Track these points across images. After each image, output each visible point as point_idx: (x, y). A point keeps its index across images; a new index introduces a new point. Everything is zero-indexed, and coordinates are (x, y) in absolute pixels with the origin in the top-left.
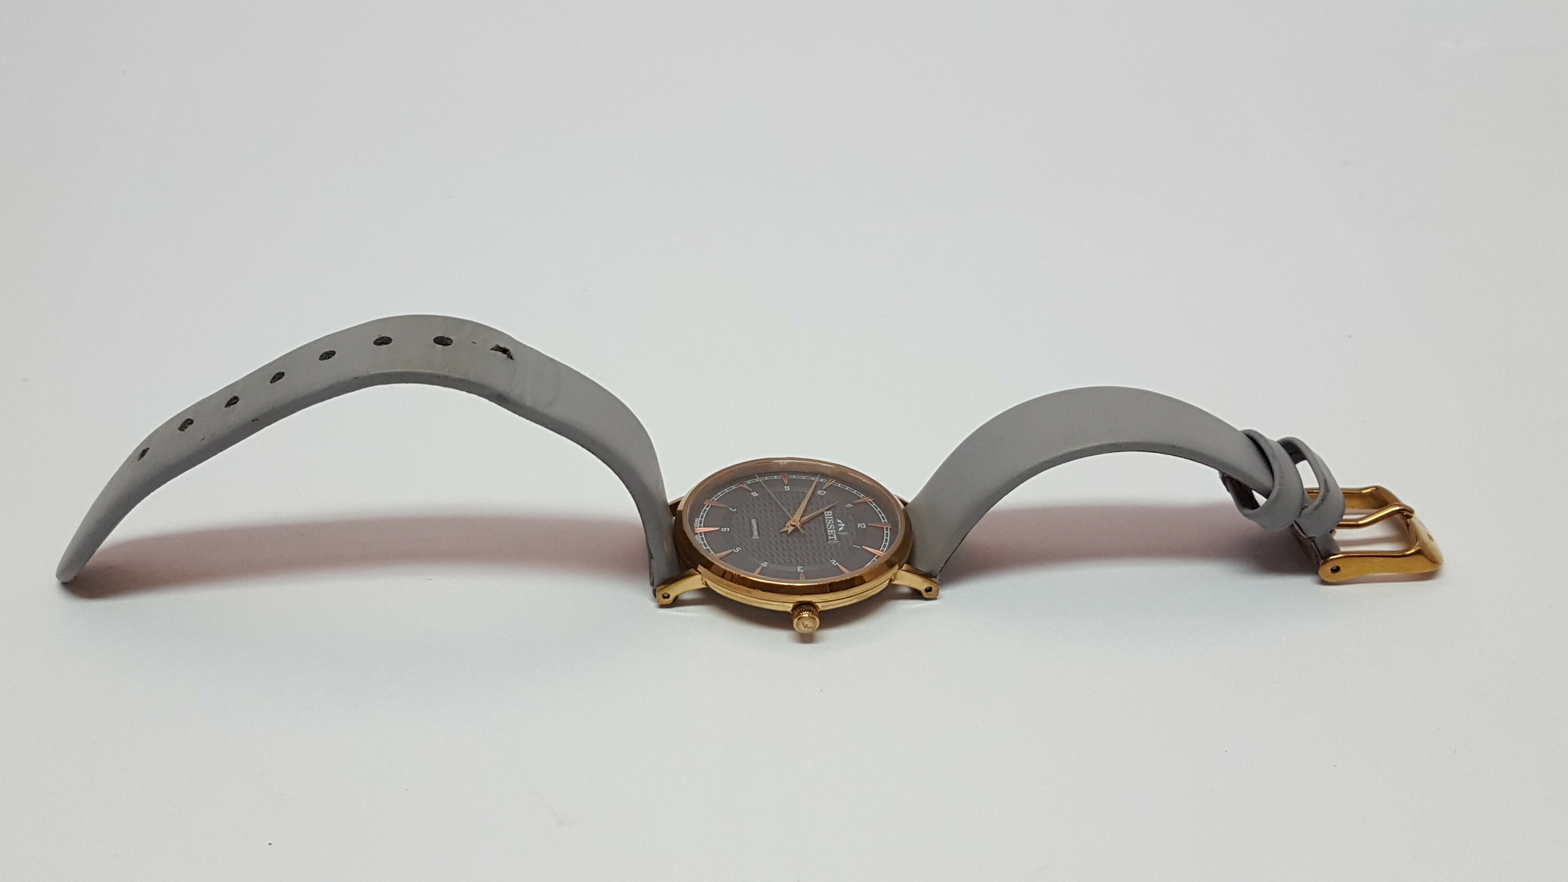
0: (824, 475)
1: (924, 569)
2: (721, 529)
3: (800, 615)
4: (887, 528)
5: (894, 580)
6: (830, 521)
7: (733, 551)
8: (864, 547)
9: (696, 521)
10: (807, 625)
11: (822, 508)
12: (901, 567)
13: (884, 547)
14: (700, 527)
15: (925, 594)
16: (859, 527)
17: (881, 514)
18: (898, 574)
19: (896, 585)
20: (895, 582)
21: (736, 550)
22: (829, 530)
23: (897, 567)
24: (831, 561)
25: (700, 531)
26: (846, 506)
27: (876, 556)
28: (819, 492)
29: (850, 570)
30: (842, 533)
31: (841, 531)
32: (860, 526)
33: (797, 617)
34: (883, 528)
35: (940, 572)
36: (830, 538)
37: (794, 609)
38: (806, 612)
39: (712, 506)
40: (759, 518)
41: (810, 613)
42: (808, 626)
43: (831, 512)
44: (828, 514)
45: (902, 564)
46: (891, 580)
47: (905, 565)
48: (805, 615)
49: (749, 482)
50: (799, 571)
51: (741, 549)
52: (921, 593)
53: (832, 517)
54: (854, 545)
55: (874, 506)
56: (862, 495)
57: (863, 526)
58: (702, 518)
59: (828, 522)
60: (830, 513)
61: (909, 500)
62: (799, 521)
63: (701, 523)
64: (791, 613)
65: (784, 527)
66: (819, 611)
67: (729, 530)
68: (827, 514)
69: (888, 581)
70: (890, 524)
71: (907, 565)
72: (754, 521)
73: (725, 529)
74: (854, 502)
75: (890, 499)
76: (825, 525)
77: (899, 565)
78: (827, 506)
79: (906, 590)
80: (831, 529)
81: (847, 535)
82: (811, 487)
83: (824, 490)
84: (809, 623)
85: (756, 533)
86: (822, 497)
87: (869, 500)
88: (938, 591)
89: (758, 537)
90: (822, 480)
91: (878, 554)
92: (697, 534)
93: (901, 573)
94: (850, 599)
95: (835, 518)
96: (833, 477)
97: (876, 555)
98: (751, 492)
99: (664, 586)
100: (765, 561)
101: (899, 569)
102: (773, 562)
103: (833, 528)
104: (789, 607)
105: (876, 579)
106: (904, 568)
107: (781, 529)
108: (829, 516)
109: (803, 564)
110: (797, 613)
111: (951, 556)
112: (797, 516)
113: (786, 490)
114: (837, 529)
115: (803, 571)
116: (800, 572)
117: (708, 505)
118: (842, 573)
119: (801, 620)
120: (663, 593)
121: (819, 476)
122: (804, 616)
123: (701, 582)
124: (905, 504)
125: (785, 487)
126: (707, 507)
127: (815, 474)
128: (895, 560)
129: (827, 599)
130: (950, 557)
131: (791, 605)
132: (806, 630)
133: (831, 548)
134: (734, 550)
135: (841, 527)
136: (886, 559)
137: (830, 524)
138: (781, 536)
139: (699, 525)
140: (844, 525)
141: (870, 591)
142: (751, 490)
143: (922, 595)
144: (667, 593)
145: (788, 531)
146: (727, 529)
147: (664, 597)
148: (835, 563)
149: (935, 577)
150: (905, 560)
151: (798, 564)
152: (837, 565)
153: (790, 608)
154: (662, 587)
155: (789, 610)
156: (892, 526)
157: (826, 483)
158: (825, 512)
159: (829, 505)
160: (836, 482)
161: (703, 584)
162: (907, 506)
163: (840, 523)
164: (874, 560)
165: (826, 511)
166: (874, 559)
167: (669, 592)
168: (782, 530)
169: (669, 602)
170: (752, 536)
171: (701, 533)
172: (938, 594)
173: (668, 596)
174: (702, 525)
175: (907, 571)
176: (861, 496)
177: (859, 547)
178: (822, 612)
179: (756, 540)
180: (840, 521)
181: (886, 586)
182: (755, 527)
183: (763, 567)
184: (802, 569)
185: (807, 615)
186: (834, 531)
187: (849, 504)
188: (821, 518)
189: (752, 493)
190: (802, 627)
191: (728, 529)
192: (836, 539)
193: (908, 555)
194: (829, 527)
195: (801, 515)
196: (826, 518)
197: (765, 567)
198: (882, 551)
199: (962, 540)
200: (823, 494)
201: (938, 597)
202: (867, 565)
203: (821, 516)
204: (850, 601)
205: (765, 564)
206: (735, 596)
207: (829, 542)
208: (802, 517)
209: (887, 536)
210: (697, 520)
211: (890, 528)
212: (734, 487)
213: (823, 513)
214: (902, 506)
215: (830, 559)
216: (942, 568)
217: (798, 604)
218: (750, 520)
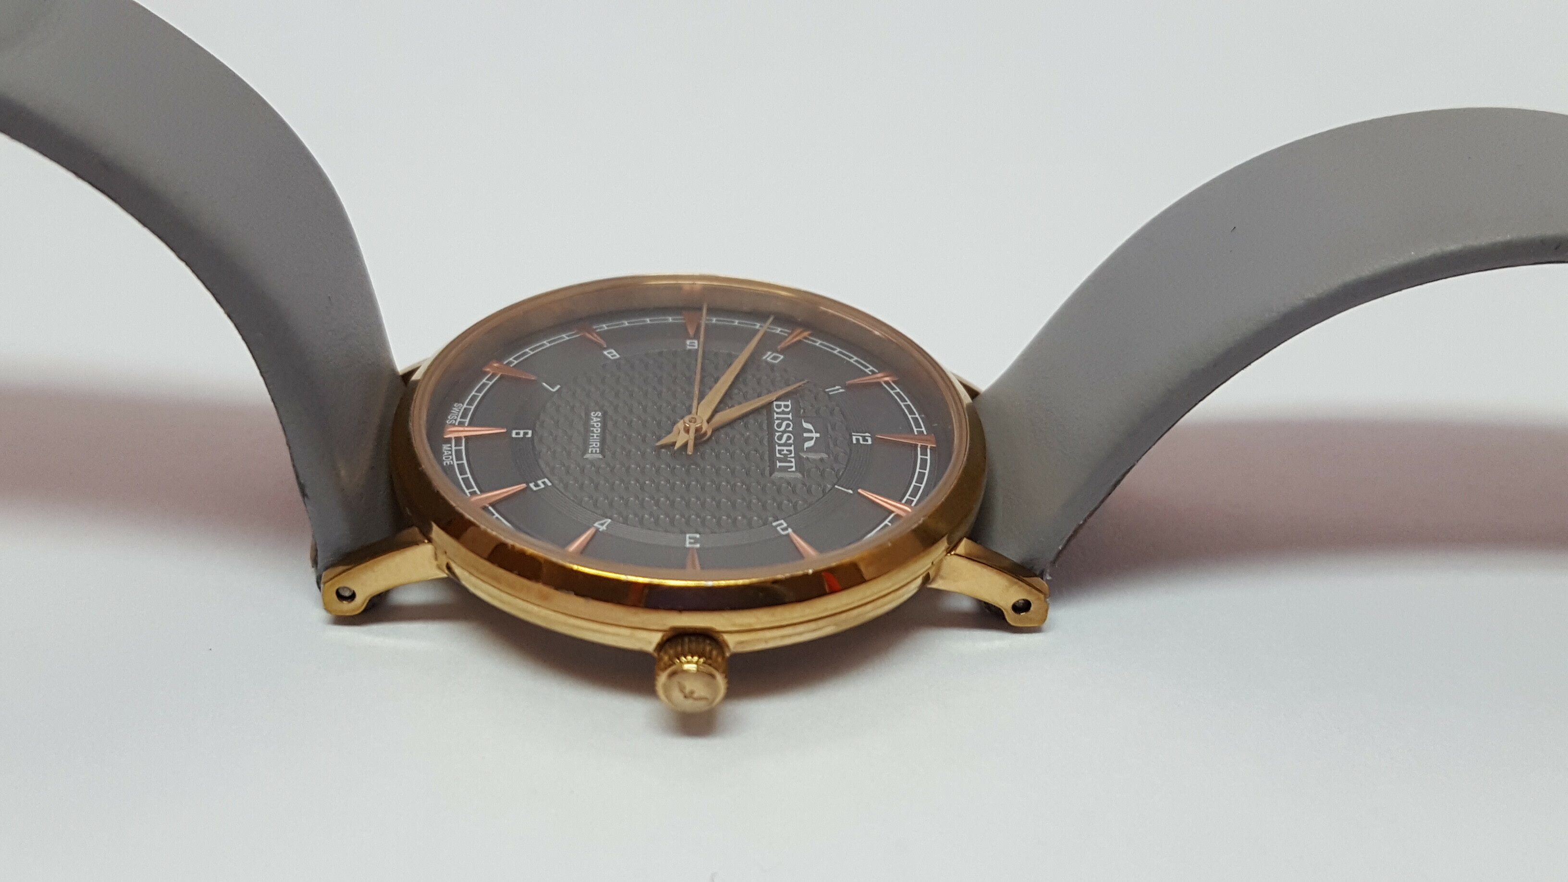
0: (782, 319)
1: (1013, 553)
2: (508, 433)
3: (674, 663)
4: (924, 449)
5: (934, 580)
6: (785, 423)
7: (528, 488)
8: (860, 491)
9: (455, 410)
10: (692, 692)
11: (769, 392)
12: (955, 547)
13: (913, 495)
14: (461, 424)
15: (1011, 617)
16: (854, 442)
17: (912, 413)
18: (945, 562)
19: (938, 592)
20: (934, 586)
21: (537, 485)
22: (780, 445)
23: (943, 545)
24: (774, 524)
25: (457, 435)
26: (827, 390)
27: (892, 515)
28: (768, 357)
29: (820, 549)
30: (812, 456)
31: (810, 449)
32: (858, 440)
33: (665, 669)
34: (916, 446)
35: (1054, 562)
36: (778, 464)
37: (661, 646)
38: (696, 658)
39: (502, 377)
40: (610, 412)
41: (702, 660)
42: (695, 695)
43: (789, 403)
44: (783, 410)
45: (957, 540)
46: (927, 579)
47: (965, 541)
48: (690, 664)
49: (605, 327)
50: (688, 545)
51: (549, 484)
52: (1002, 612)
53: (790, 416)
54: (836, 486)
55: (898, 394)
56: (871, 368)
57: (865, 440)
58: (470, 404)
59: (779, 426)
60: (786, 406)
61: (982, 385)
62: (708, 421)
63: (464, 416)
64: (656, 655)
65: (669, 432)
66: (728, 654)
67: (529, 435)
68: (779, 407)
69: (919, 581)
70: (933, 439)
71: (970, 542)
72: (596, 418)
73: (522, 432)
74: (848, 382)
75: (938, 378)
76: (771, 432)
77: (949, 542)
78: (781, 388)
79: (966, 605)
80: (785, 445)
81: (822, 460)
82: (748, 342)
83: (781, 352)
84: (698, 687)
85: (595, 444)
86: (772, 367)
87: (887, 379)
88: (1047, 611)
89: (601, 456)
90: (778, 330)
91: (897, 511)
92: (449, 441)
93: (953, 561)
94: (812, 626)
95: (798, 416)
96: (806, 325)
97: (892, 512)
98: (605, 349)
99: (345, 568)
100: (607, 517)
101: (949, 551)
102: (626, 521)
103: (791, 441)
104: (649, 641)
105: (886, 576)
106: (961, 549)
107: (659, 439)
108: (783, 412)
109: (701, 530)
110: (666, 658)
111: (1084, 523)
112: (703, 411)
113: (689, 347)
114: (799, 441)
115: (698, 546)
116: (689, 549)
117: (493, 375)
118: (799, 554)
119: (676, 679)
120: (341, 585)
121: (771, 319)
122: (686, 667)
123: (435, 563)
124: (973, 393)
125: (688, 342)
126: (489, 379)
127: (760, 315)
128: (942, 526)
129: (750, 625)
130: (1080, 527)
131: (657, 638)
132: (689, 705)
133: (779, 491)
134: (532, 485)
135: (811, 439)
136: (916, 526)
137: (784, 432)
138: (658, 456)
139: (459, 420)
140: (818, 435)
141: (869, 607)
142: (605, 346)
143: (1004, 618)
144: (349, 589)
145: (674, 444)
146: (526, 434)
147: (341, 597)
148: (783, 530)
149: (1041, 575)
150: (965, 528)
151: (689, 526)
152: (788, 535)
153: (650, 643)
154: (340, 569)
155: (650, 648)
156: (937, 442)
157: (786, 338)
158: (775, 403)
159: (787, 384)
160: (811, 335)
161: (439, 567)
162: (978, 398)
163: (810, 431)
164: (886, 525)
165: (776, 400)
166: (886, 522)
167: (354, 587)
168: (664, 441)
169: (354, 610)
170: (585, 451)
171: (458, 440)
172: (1044, 620)
173: (353, 597)
174: (467, 421)
175: (968, 557)
176: (867, 370)
177: (851, 492)
178: (738, 657)
179: (592, 463)
180: (809, 426)
181: (915, 591)
182: (597, 429)
183: (597, 530)
184: (696, 541)
185: (692, 667)
186: (792, 448)
187: (837, 387)
188: (763, 418)
189: (605, 353)
190: (677, 695)
191: (530, 432)
192: (794, 469)
193: (972, 518)
194: (780, 438)
195: (713, 406)
196: (776, 416)
197: (602, 532)
198: (909, 502)
199: (1115, 486)
200: (776, 362)
201: (1045, 626)
202: (869, 535)
203: (765, 412)
204: (814, 630)
205: (602, 525)
206: (509, 604)
207: (777, 475)
208: (715, 412)
209: (923, 466)
210: (458, 409)
211: (931, 449)
212: (565, 337)
213: (771, 403)
214: (967, 399)
215: (771, 519)
216: (1060, 552)
217: (670, 634)
218: (588, 415)
